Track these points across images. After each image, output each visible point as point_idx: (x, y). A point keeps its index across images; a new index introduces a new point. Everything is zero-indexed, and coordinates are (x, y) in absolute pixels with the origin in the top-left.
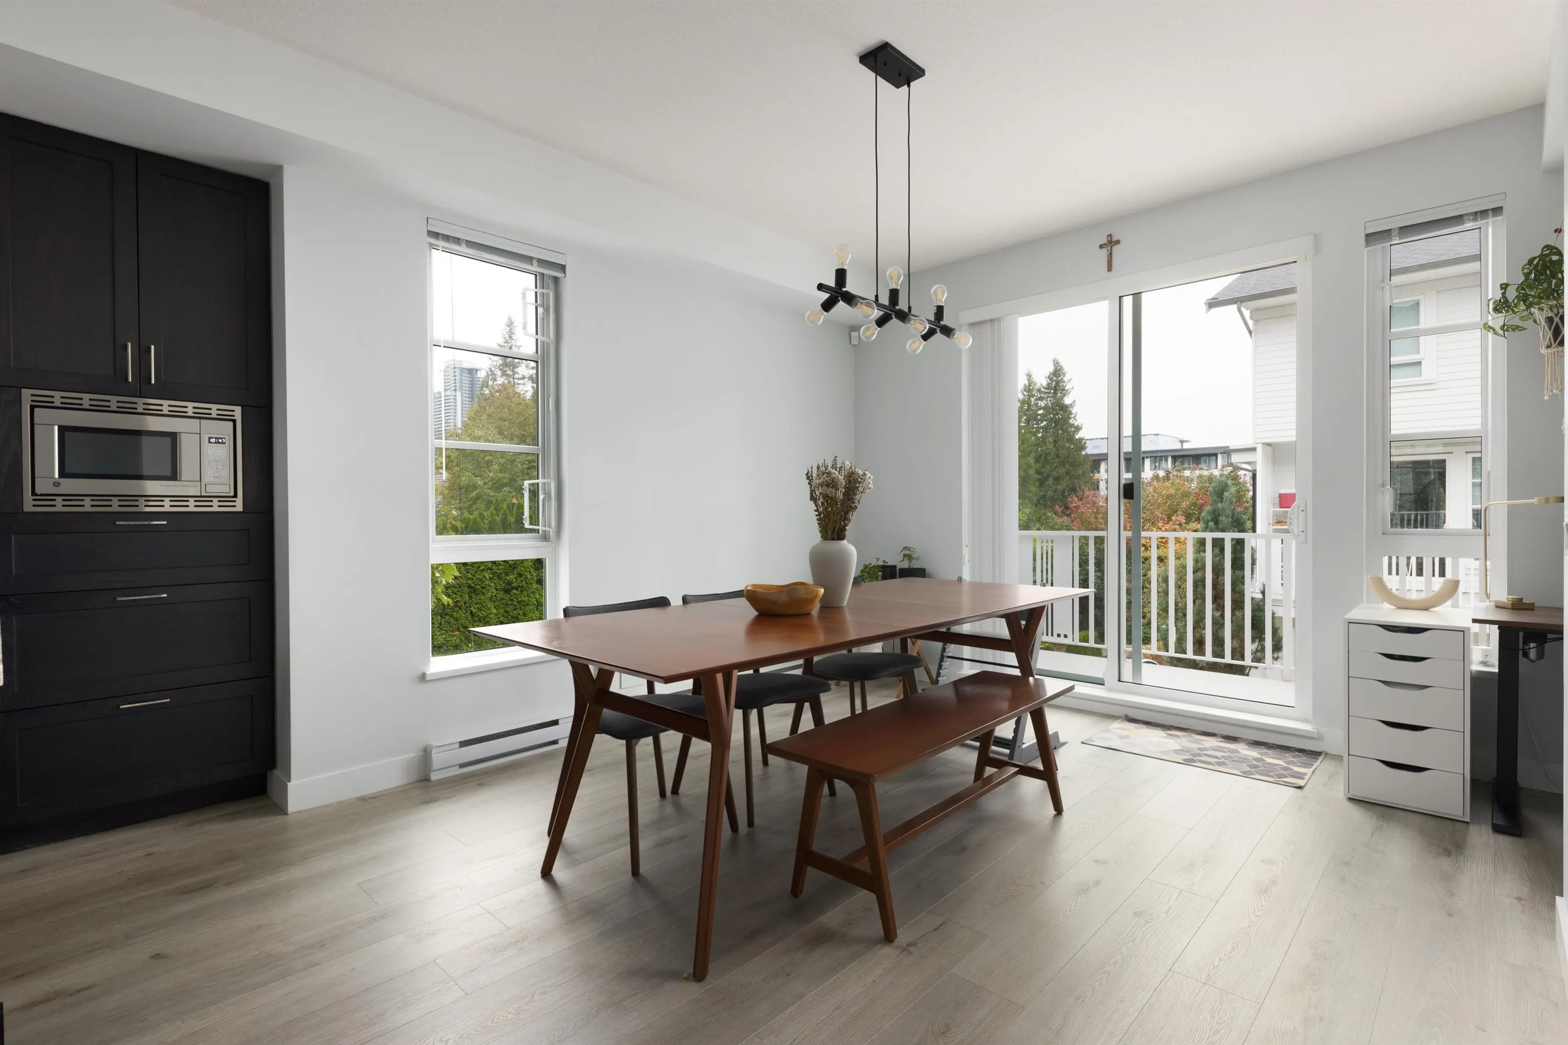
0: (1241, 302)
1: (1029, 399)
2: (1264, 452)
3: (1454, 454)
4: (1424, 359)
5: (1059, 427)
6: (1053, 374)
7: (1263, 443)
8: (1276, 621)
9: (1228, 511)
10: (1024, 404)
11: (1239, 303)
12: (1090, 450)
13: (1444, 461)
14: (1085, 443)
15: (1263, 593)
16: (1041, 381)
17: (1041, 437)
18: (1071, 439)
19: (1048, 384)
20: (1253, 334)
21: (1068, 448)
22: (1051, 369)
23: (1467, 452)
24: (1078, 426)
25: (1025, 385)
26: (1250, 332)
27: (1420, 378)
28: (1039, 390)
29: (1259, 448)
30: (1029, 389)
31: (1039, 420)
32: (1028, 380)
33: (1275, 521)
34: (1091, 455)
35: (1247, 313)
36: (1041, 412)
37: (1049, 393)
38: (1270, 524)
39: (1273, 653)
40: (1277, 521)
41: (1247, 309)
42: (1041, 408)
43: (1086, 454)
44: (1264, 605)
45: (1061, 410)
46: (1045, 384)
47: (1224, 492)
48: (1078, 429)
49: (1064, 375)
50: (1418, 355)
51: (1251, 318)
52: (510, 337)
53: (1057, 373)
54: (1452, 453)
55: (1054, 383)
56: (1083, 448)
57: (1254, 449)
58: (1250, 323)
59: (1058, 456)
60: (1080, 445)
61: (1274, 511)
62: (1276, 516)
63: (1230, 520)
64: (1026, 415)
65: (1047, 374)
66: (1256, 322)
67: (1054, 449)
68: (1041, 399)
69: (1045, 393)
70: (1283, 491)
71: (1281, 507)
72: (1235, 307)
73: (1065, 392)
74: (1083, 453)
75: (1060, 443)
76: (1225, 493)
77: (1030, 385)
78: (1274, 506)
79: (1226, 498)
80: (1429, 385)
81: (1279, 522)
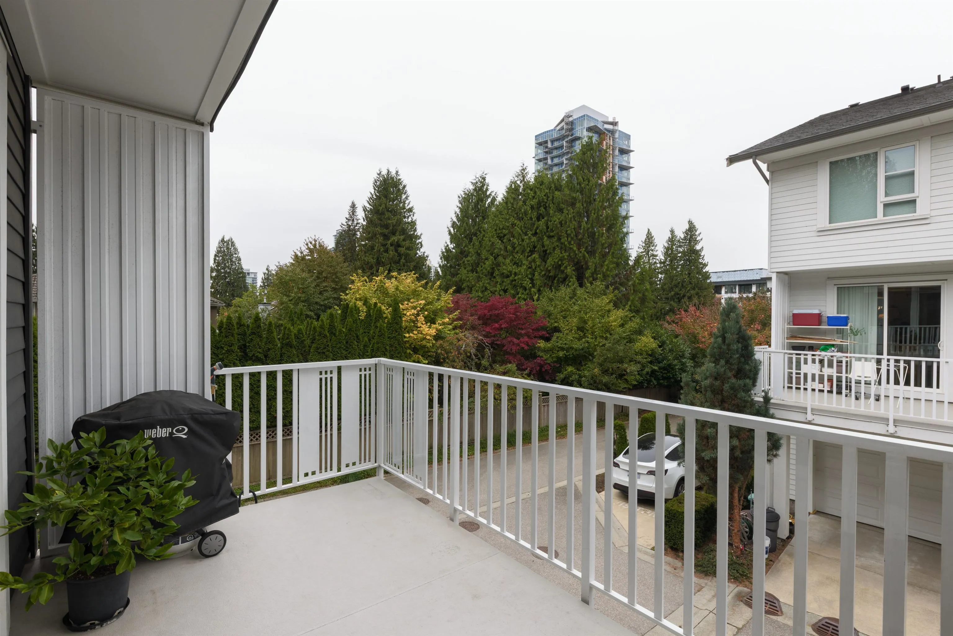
0: (756, 156)
1: (672, 247)
2: (778, 279)
4: (918, 197)
5: (691, 264)
6: (688, 230)
10: (668, 250)
11: (754, 157)
12: (714, 279)
13: (939, 288)
14: (709, 275)
16: (680, 234)
17: (680, 271)
18: (700, 272)
19: (685, 237)
20: (769, 183)
21: (698, 278)
22: (687, 226)
24: (705, 263)
25: (669, 238)
26: (767, 181)
27: (914, 214)
28: (679, 241)
29: (775, 277)
30: (672, 241)
31: (678, 260)
32: (672, 235)
33: (789, 336)
34: (714, 282)
35: (764, 167)
36: (680, 255)
37: (686, 243)
38: (785, 338)
40: (791, 336)
41: (764, 163)
42: (680, 252)
43: (711, 282)
45: (694, 253)
46: (682, 236)
48: (705, 265)
49: (696, 231)
50: (913, 194)
51: (768, 170)
52: (353, 214)
53: (691, 230)
54: (947, 280)
55: (689, 236)
56: (708, 277)
57: (770, 279)
58: (767, 174)
59: (691, 283)
60: (707, 276)
61: (787, 327)
62: (790, 332)
64: (670, 257)
65: (684, 231)
66: (772, 173)
67: (688, 279)
68: (680, 246)
69: (683, 243)
71: (795, 325)
72: (751, 161)
73: (697, 242)
74: (708, 281)
75: (692, 275)
77: (672, 238)
78: (789, 324)
80: (924, 220)
81: (793, 337)
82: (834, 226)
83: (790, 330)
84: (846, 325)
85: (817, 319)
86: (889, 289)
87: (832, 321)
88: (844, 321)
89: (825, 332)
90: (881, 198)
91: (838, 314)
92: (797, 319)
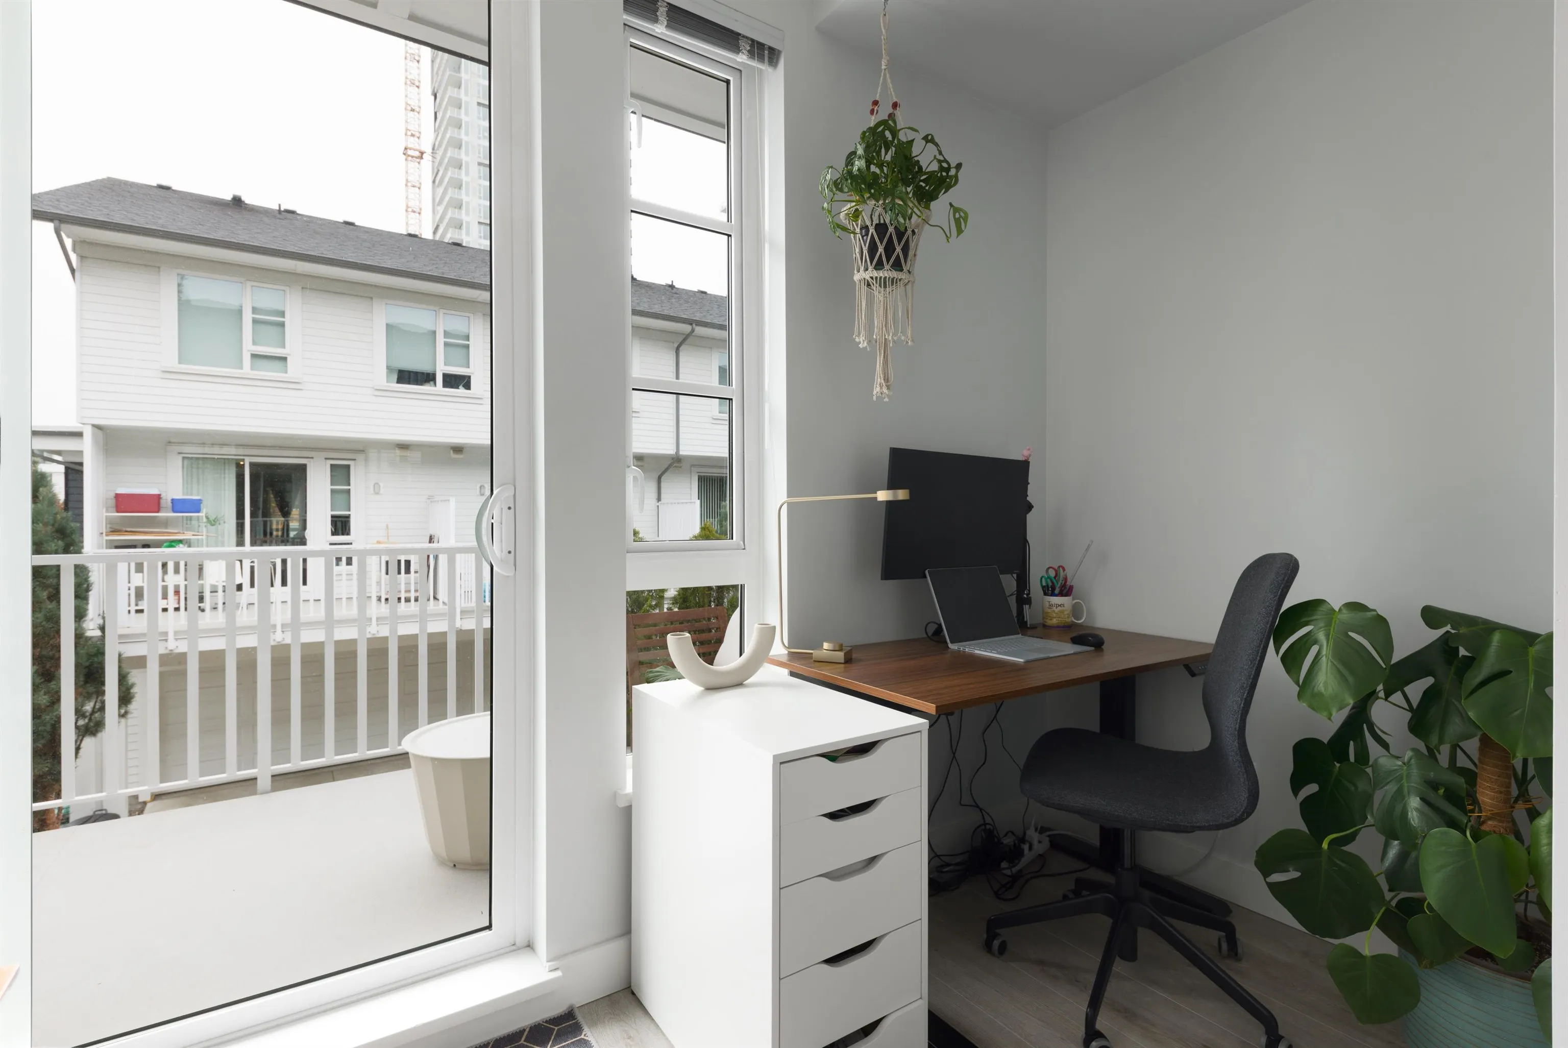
0: (61, 222)
2: (94, 436)
3: (314, 459)
4: (290, 354)
7: (94, 426)
8: (123, 665)
9: (46, 516)
11: (57, 222)
13: (303, 466)
15: (102, 628)
20: (77, 274)
23: (326, 459)
26: (73, 271)
27: (285, 375)
29: (88, 432)
33: (109, 530)
35: (68, 243)
38: (102, 533)
39: (119, 709)
40: (112, 530)
41: (69, 236)
44: (104, 644)
47: (39, 487)
50: (283, 349)
51: (75, 249)
54: (312, 458)
57: (79, 435)
58: (73, 257)
61: (106, 516)
62: (110, 524)
63: (49, 528)
66: (82, 258)
70: (122, 491)
71: (118, 512)
72: (52, 226)
76: (41, 489)
78: (107, 511)
79: (43, 498)
80: (295, 385)
81: (114, 531)
82: (184, 367)
83: (109, 521)
84: (198, 511)
85: (153, 502)
86: (252, 465)
87: (177, 505)
88: (195, 506)
89: (166, 523)
90: (248, 347)
91: (183, 494)
92: (123, 502)
